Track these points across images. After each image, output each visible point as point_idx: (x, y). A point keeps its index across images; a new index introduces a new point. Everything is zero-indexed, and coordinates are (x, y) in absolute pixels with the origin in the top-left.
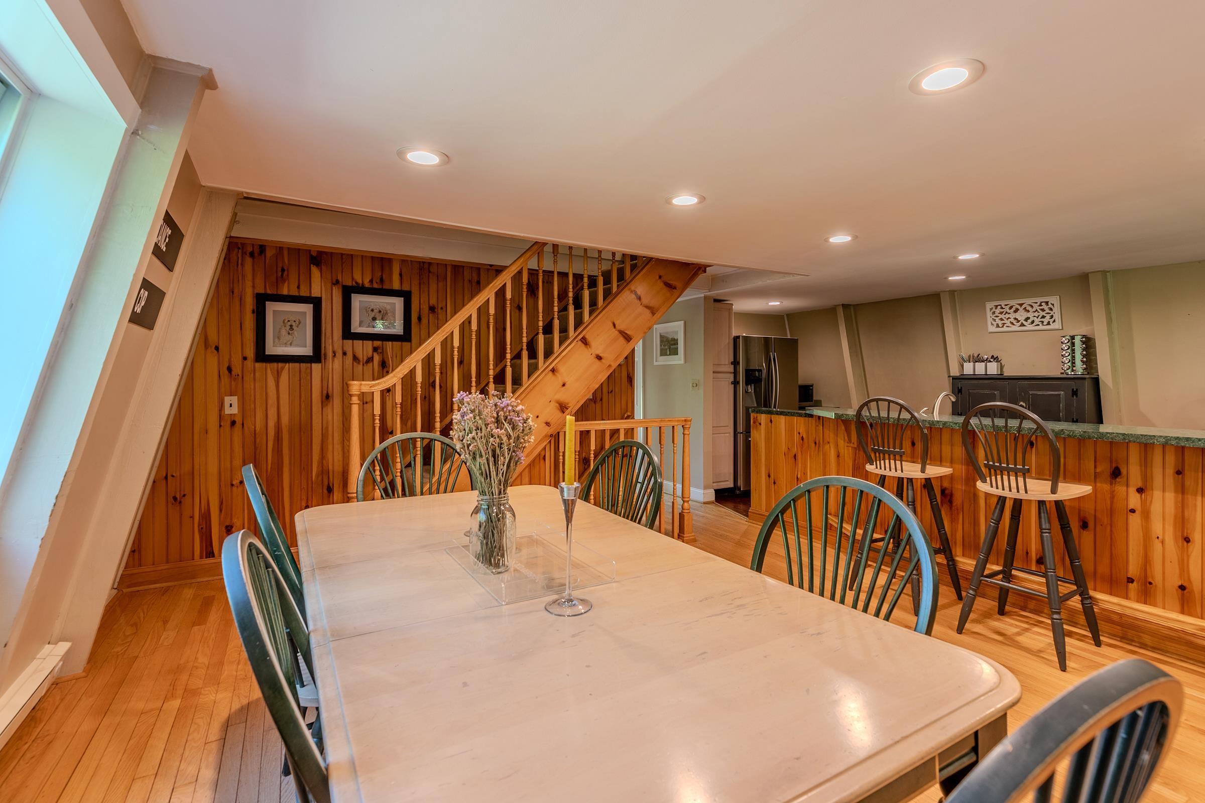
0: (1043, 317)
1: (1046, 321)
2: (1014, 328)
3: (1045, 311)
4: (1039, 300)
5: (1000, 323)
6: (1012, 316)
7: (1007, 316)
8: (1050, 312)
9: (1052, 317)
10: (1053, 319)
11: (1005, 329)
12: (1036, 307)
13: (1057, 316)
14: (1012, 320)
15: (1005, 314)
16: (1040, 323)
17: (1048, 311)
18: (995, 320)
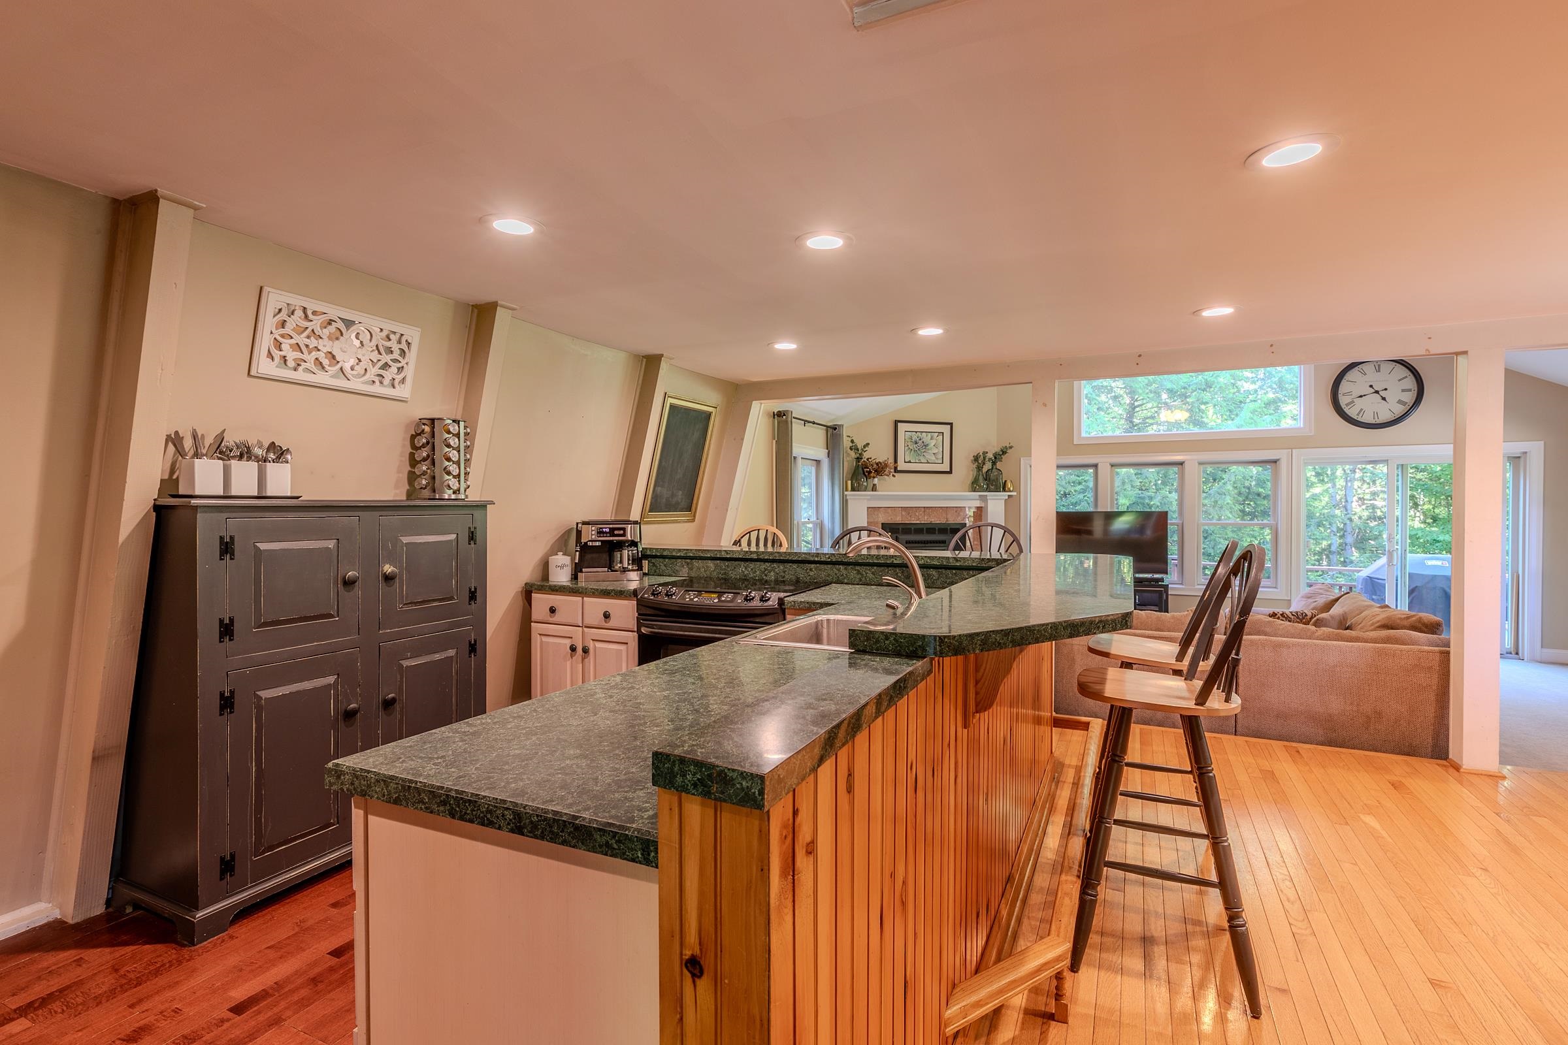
0: (386, 366)
1: (388, 375)
2: (321, 378)
3: (392, 352)
4: (388, 326)
5: (292, 355)
6: (326, 345)
7: (313, 343)
8: (400, 359)
9: (400, 369)
10: (401, 377)
11: (300, 375)
12: (379, 338)
13: (409, 372)
14: (321, 356)
15: (308, 337)
16: (377, 379)
17: (396, 355)
18: (279, 346)
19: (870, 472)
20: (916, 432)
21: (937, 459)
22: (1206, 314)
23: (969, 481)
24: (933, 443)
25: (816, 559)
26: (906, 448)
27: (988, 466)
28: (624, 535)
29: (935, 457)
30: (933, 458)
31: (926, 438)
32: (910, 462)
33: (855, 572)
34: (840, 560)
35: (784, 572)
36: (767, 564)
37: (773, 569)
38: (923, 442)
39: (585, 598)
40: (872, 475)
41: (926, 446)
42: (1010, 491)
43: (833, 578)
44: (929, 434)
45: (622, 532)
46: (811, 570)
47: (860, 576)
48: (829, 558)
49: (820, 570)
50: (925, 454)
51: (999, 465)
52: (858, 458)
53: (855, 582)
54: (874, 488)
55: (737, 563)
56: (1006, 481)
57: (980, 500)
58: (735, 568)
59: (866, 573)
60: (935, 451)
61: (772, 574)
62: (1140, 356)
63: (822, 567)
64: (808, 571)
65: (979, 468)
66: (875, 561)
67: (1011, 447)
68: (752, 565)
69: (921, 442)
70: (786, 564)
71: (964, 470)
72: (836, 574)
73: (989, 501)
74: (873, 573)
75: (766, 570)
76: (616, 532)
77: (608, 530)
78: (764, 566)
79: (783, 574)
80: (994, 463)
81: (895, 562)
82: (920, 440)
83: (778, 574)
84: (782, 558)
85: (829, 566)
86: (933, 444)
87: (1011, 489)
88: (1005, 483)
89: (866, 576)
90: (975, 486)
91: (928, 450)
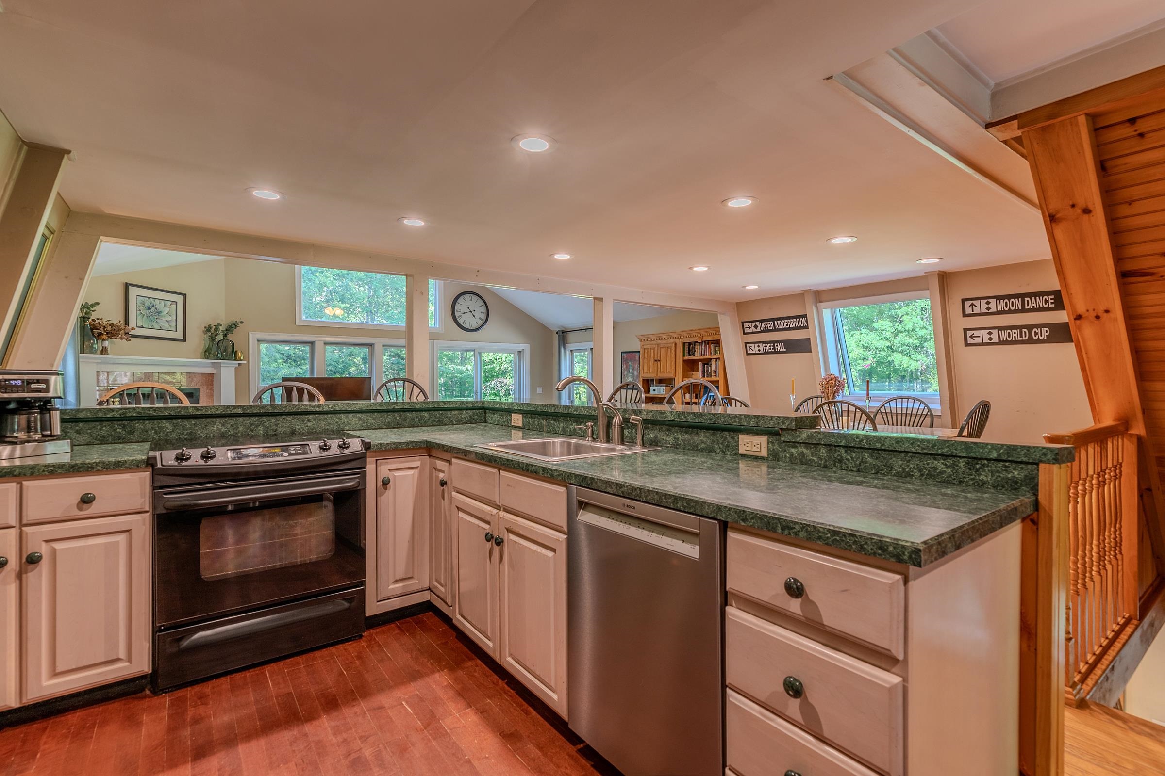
19: (100, 334)
20: (149, 298)
21: (170, 326)
22: (556, 257)
23: (201, 349)
24: (166, 310)
25: (318, 410)
26: (138, 312)
27: (220, 337)
28: (47, 390)
29: (166, 324)
30: (167, 325)
31: (160, 305)
32: (142, 327)
33: (356, 419)
34: (343, 409)
35: (277, 425)
36: (253, 418)
37: (262, 423)
38: (156, 309)
39: (24, 483)
40: (104, 337)
41: (160, 313)
42: (241, 360)
43: (333, 427)
44: (163, 302)
45: (43, 386)
46: (309, 421)
47: (361, 422)
48: (332, 408)
49: (319, 420)
50: (158, 320)
51: (230, 337)
52: (84, 317)
53: (357, 428)
54: (104, 351)
55: (208, 420)
56: (236, 351)
57: (212, 367)
58: (206, 426)
59: (368, 419)
60: (169, 319)
61: (261, 428)
62: (478, 271)
63: (322, 417)
64: (306, 422)
65: (212, 338)
66: (378, 408)
67: (242, 322)
68: (232, 421)
69: (154, 308)
70: (278, 417)
71: (197, 339)
72: (337, 422)
73: (222, 368)
74: (374, 419)
75: (251, 425)
76: (33, 386)
77: (19, 383)
78: (248, 421)
79: (275, 428)
80: (225, 336)
81: (396, 408)
82: (153, 306)
83: (268, 428)
84: (276, 411)
85: (329, 416)
86: (166, 312)
87: (242, 358)
88: (236, 352)
89: (368, 422)
90: (207, 353)
91: (162, 317)
